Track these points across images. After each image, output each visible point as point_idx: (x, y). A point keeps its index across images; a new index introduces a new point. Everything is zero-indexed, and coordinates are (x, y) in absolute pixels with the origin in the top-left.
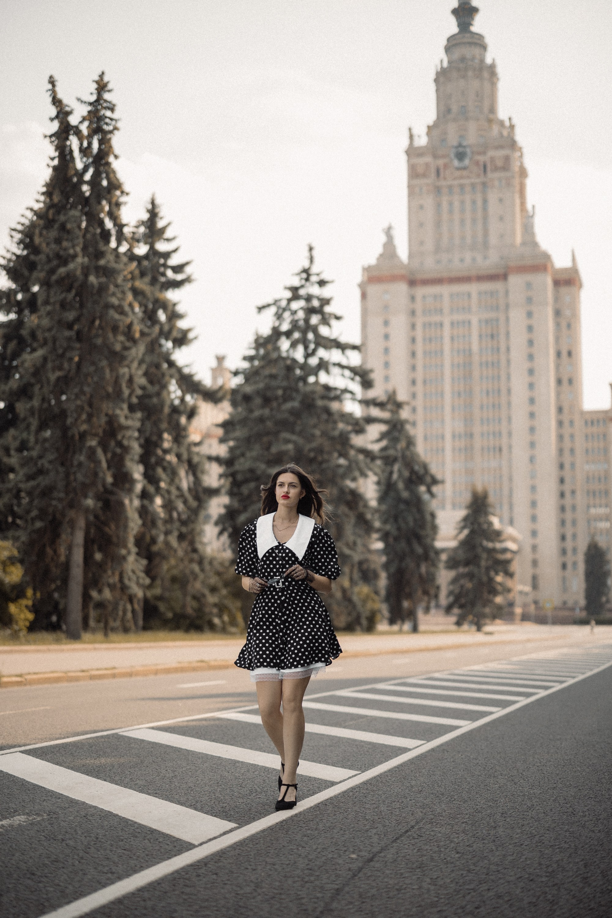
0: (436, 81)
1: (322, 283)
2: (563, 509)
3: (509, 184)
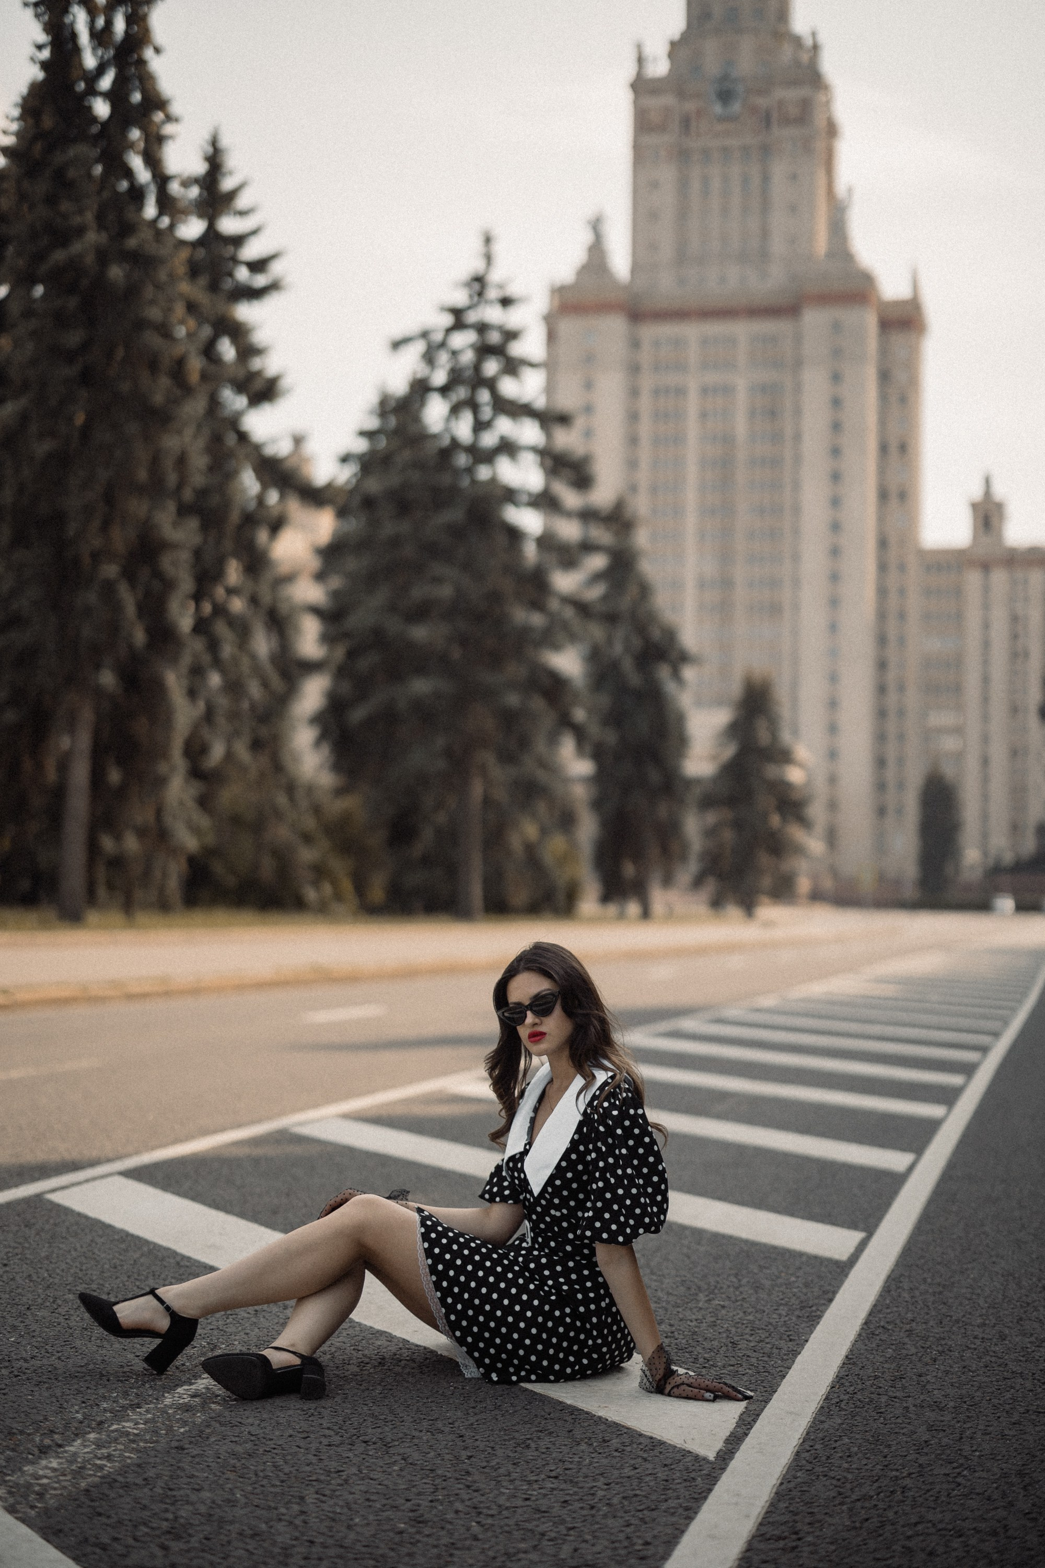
1: (506, 302)
2: (882, 713)
3: (807, 146)
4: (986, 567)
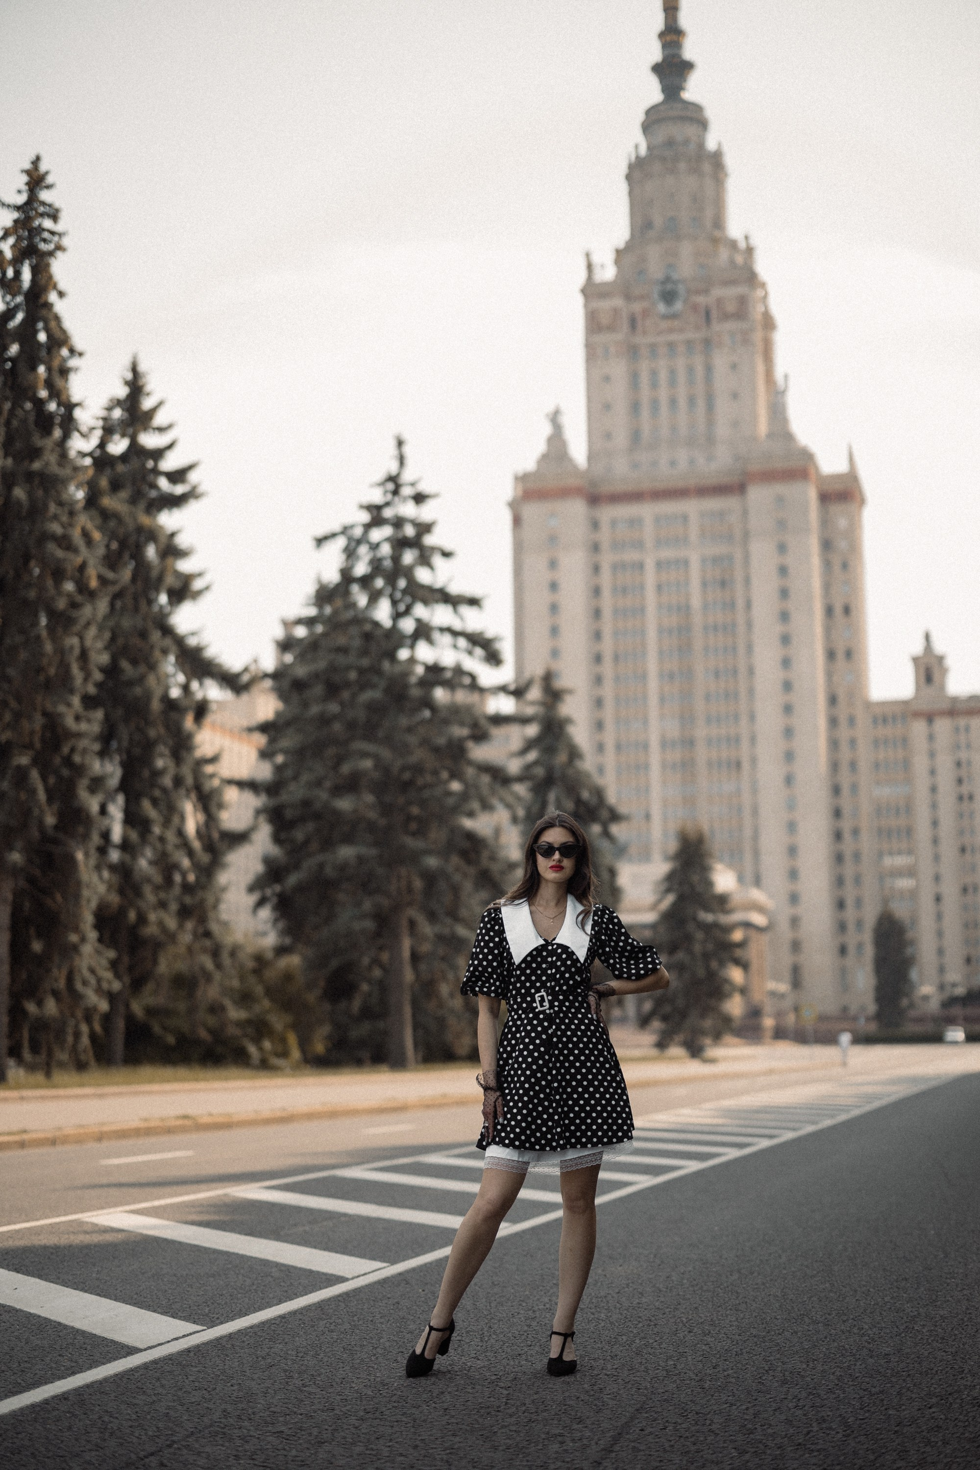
0: (628, 177)
1: (419, 498)
2: (839, 858)
3: (746, 341)
4: (930, 718)
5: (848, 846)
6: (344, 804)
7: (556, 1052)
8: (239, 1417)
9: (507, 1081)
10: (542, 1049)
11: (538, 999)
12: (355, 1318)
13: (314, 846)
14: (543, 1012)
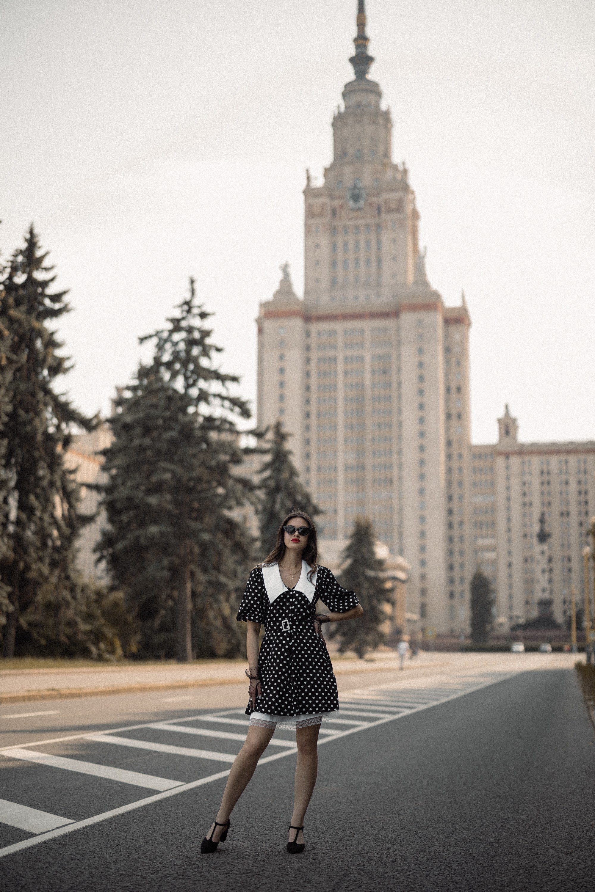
0: (333, 125)
1: (203, 315)
2: (451, 539)
3: (402, 225)
4: (507, 455)
5: (456, 532)
6: (153, 500)
7: (294, 656)
8: (100, 877)
9: (264, 673)
10: (286, 654)
11: (283, 624)
12: (167, 816)
13: (134, 525)
14: (286, 632)
